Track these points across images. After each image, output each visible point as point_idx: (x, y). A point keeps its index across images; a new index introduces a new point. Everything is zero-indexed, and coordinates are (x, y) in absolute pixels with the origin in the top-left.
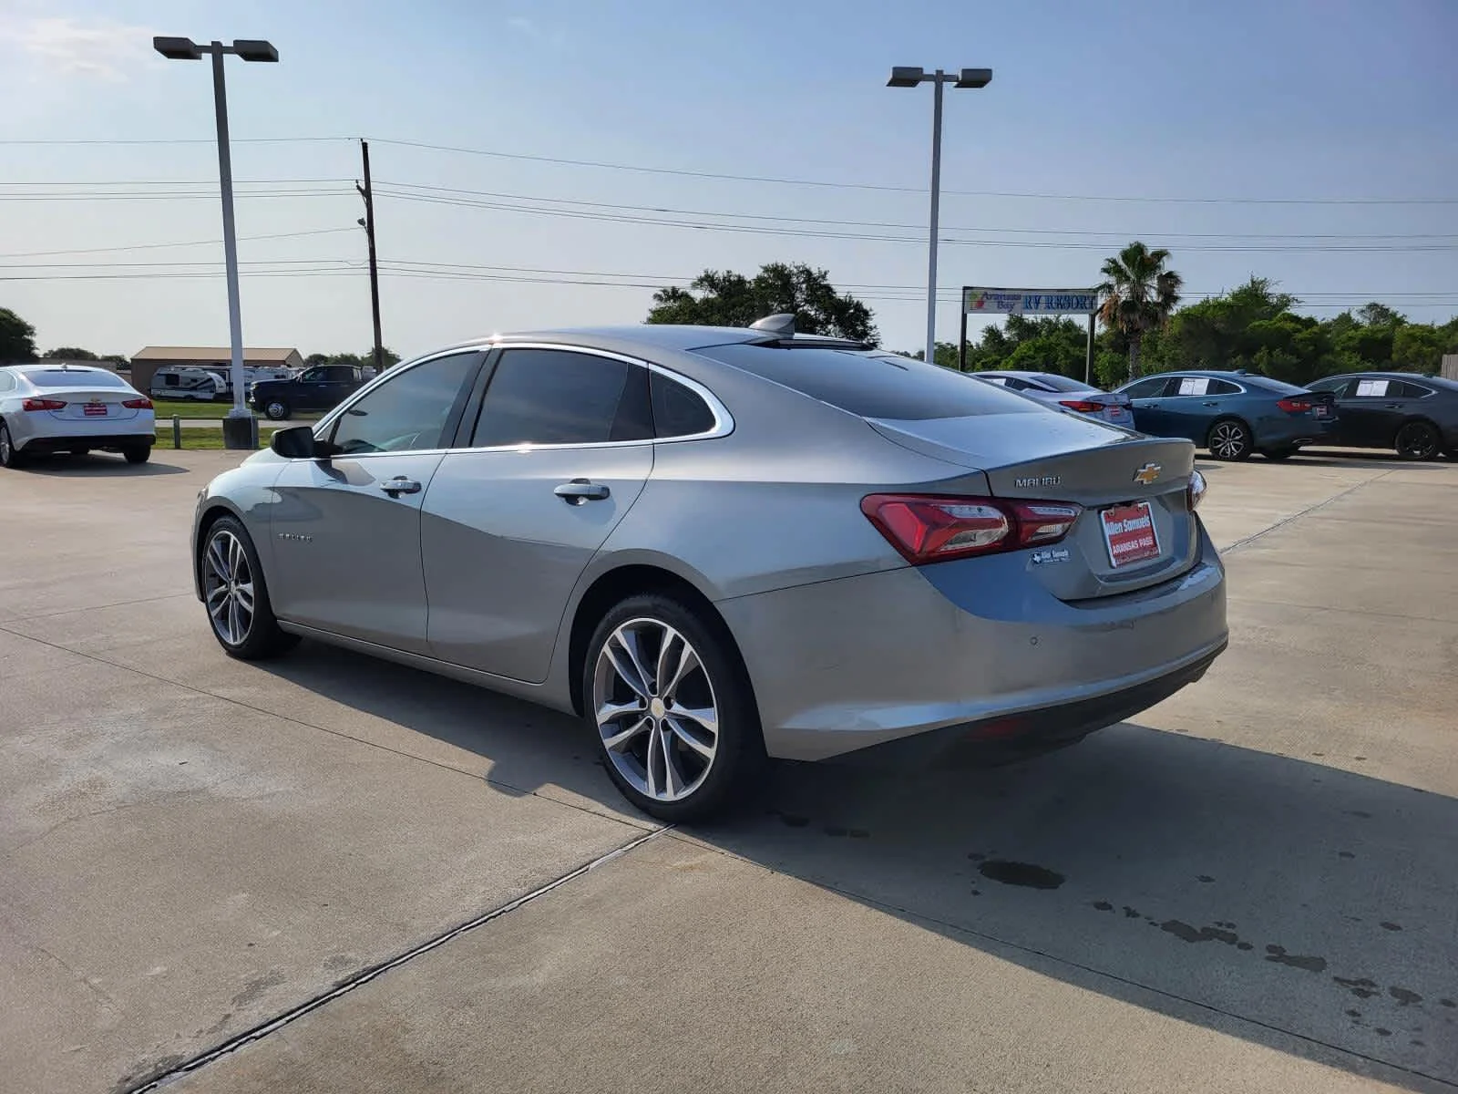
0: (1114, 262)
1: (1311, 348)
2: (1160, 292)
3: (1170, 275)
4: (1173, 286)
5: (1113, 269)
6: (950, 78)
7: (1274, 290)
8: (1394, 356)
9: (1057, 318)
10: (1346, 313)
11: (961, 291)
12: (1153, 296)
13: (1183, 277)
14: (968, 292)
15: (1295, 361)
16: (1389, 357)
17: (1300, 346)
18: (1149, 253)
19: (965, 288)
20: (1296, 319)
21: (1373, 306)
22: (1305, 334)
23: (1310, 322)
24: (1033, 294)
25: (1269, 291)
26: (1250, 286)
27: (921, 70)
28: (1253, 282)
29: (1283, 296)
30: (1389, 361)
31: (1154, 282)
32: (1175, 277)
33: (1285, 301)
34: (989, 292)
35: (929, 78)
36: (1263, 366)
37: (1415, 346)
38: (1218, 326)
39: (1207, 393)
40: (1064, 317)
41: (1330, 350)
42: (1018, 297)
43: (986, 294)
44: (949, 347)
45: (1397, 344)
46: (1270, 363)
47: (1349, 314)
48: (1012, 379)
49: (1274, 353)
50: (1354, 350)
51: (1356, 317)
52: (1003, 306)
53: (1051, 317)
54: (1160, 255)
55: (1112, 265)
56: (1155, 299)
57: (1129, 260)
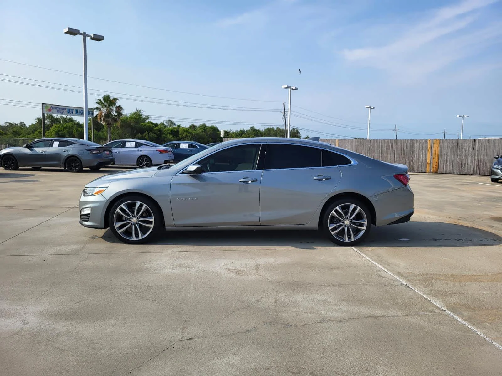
0: (100, 100)
1: (159, 132)
2: (116, 112)
3: (119, 107)
4: (120, 110)
5: (99, 102)
6: (88, 36)
7: (144, 114)
8: (180, 136)
9: (67, 117)
10: (163, 122)
11: (41, 105)
12: (114, 113)
13: (123, 107)
14: (44, 105)
15: (156, 136)
16: (179, 136)
17: (156, 132)
18: (112, 99)
19: (43, 104)
20: (152, 123)
21: (169, 121)
22: (156, 128)
23: (156, 125)
24: (71, 108)
25: (142, 114)
26: (136, 112)
27: (79, 31)
28: (137, 111)
29: (147, 116)
30: (179, 137)
31: (114, 109)
32: (121, 108)
33: (148, 118)
34: (53, 106)
35: (81, 34)
36: (147, 137)
37: (186, 133)
38: (132, 124)
39: (188, 148)
40: (69, 117)
41: (163, 133)
42: (65, 109)
43: (52, 107)
44: (14, 124)
45: (180, 133)
46: (149, 137)
47: (163, 123)
48: (138, 142)
49: (150, 134)
50: (170, 134)
51: (165, 123)
52: (59, 112)
53: (64, 116)
54: (115, 99)
55: (99, 101)
56: (115, 114)
57: (106, 100)
